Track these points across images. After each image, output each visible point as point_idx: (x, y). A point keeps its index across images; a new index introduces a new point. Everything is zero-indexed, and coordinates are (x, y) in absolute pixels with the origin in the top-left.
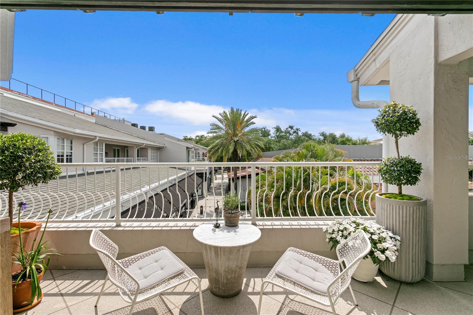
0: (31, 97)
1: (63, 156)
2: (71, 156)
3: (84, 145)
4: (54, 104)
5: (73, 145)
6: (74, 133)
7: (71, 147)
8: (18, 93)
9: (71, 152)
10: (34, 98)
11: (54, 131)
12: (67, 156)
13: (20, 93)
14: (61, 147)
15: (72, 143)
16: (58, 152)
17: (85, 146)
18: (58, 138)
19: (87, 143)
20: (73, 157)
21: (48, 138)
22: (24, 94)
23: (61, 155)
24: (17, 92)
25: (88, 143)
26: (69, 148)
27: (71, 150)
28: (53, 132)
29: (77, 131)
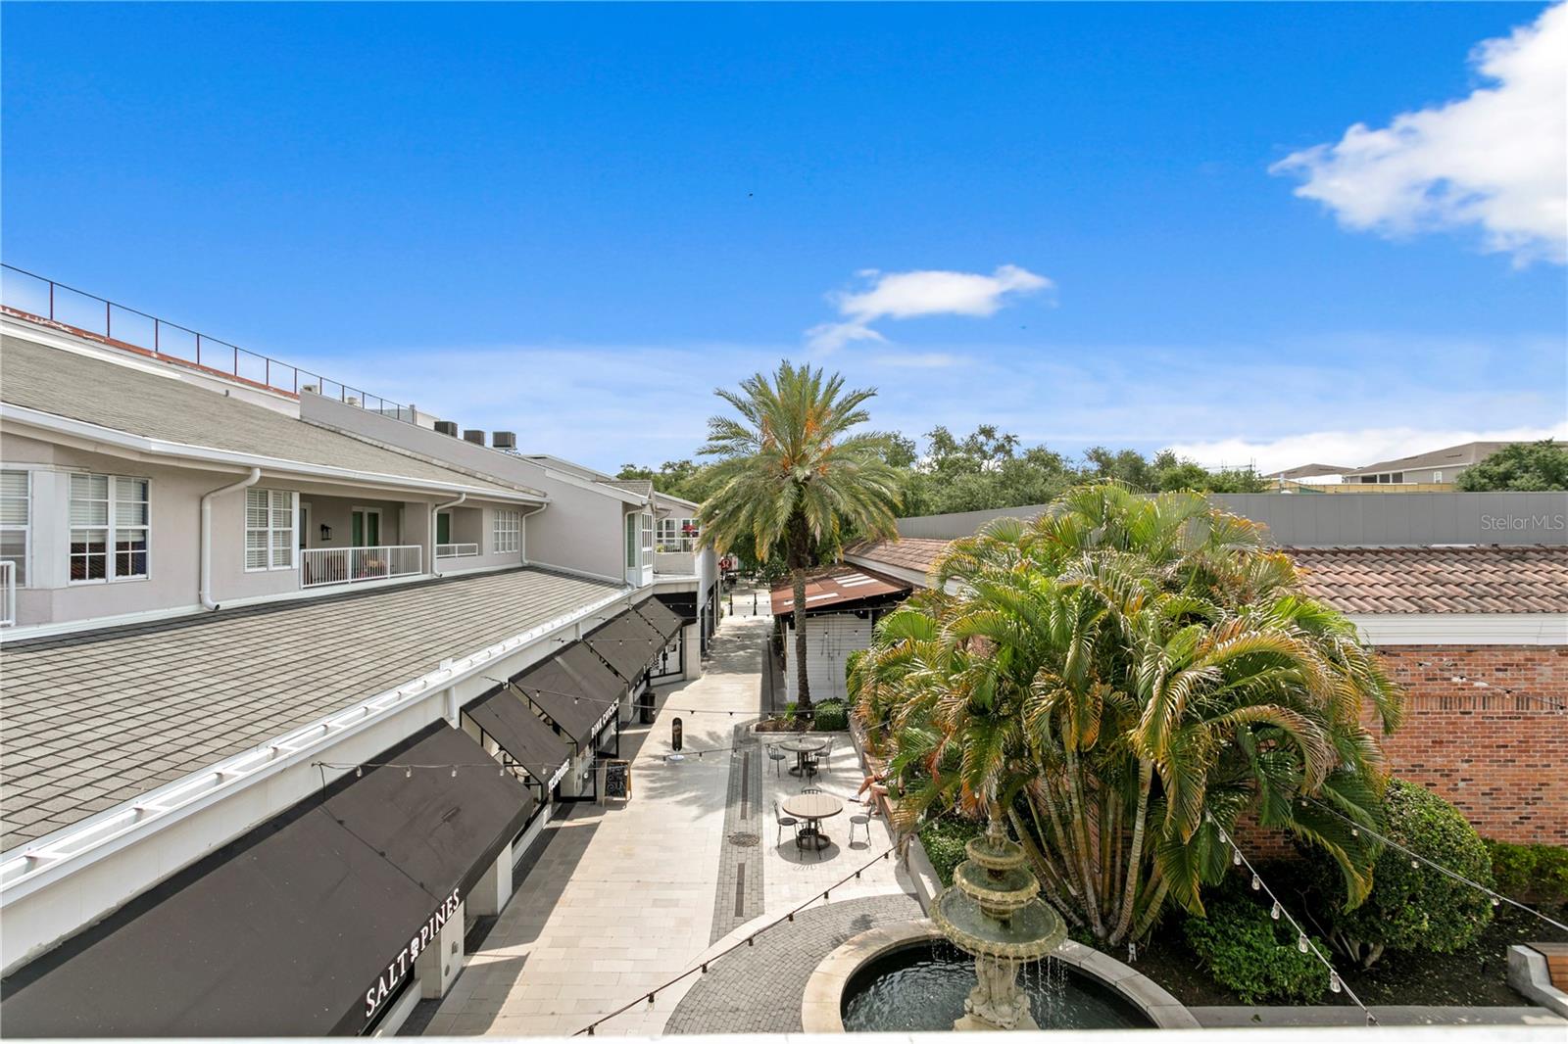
0: (66, 329)
1: (100, 547)
2: (142, 545)
3: (202, 499)
4: (155, 355)
5: (150, 503)
6: (142, 454)
7: (144, 508)
9: (144, 532)
10: (77, 332)
11: (56, 446)
12: (121, 546)
13: (25, 314)
14: (90, 512)
15: (145, 497)
16: (73, 531)
17: (208, 507)
18: (74, 476)
19: (213, 495)
20: (150, 551)
21: (25, 473)
22: (39, 318)
23: (90, 544)
25: (218, 493)
26: (134, 514)
27: (144, 522)
28: (51, 451)
29: (156, 445)
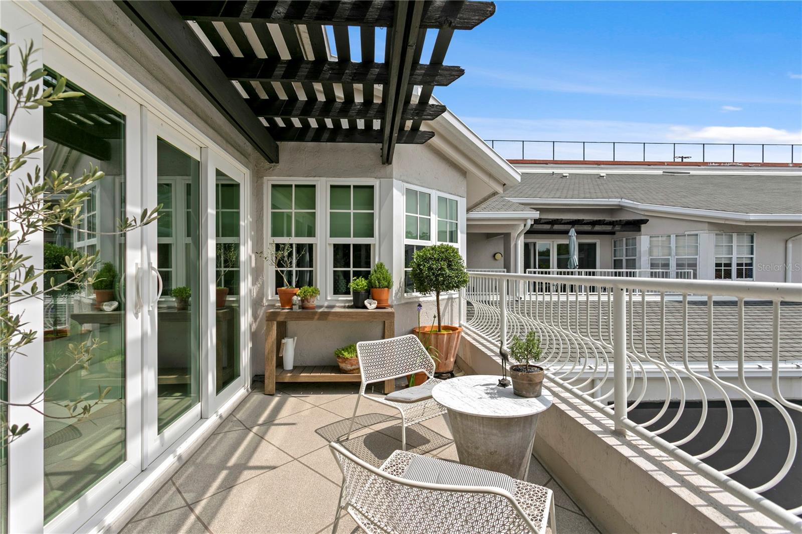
0: (741, 165)
1: (729, 265)
2: (751, 264)
3: (787, 241)
4: (791, 165)
5: (754, 244)
7: (752, 246)
8: (717, 164)
9: (752, 258)
10: (746, 165)
11: (709, 223)
12: (738, 265)
13: (721, 163)
14: (725, 249)
15: (752, 242)
16: (716, 258)
17: (790, 245)
18: (716, 234)
19: (793, 239)
20: (754, 268)
21: (697, 235)
22: (728, 163)
23: (724, 264)
24: (715, 163)
25: (796, 238)
26: (746, 250)
27: (752, 254)
28: (707, 225)
